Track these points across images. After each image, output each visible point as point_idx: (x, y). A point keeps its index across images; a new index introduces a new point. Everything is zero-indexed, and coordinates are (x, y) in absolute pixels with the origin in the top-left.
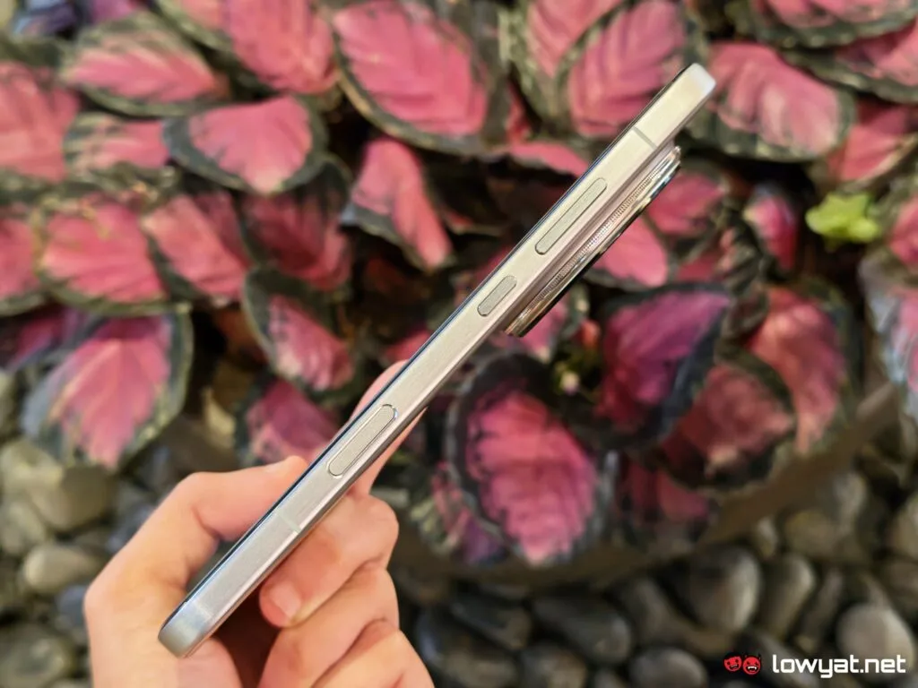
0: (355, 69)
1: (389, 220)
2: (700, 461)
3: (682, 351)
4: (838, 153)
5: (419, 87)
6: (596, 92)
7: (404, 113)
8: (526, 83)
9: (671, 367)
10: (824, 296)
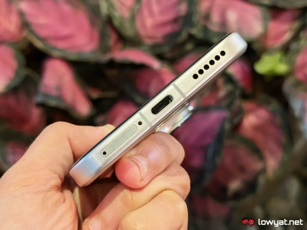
0: (34, 28)
1: (60, 98)
2: (224, 189)
3: (209, 140)
4: (264, 36)
5: (65, 31)
6: (149, 22)
7: (61, 45)
8: (116, 23)
9: (204, 149)
10: (268, 103)
